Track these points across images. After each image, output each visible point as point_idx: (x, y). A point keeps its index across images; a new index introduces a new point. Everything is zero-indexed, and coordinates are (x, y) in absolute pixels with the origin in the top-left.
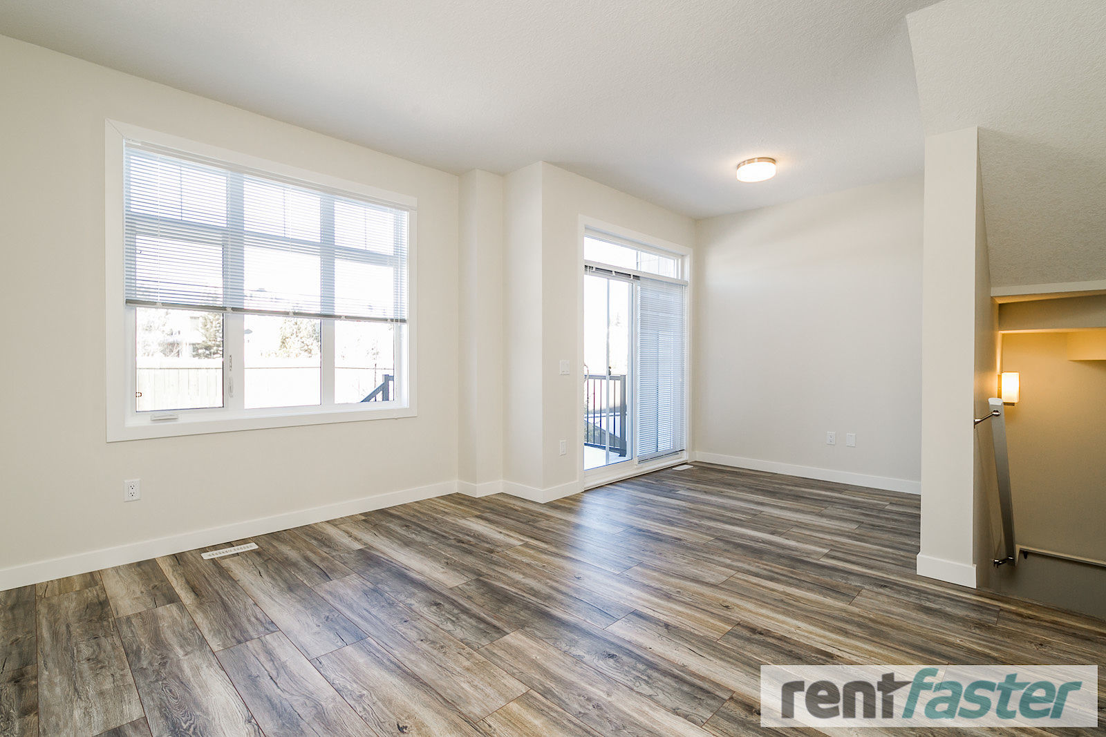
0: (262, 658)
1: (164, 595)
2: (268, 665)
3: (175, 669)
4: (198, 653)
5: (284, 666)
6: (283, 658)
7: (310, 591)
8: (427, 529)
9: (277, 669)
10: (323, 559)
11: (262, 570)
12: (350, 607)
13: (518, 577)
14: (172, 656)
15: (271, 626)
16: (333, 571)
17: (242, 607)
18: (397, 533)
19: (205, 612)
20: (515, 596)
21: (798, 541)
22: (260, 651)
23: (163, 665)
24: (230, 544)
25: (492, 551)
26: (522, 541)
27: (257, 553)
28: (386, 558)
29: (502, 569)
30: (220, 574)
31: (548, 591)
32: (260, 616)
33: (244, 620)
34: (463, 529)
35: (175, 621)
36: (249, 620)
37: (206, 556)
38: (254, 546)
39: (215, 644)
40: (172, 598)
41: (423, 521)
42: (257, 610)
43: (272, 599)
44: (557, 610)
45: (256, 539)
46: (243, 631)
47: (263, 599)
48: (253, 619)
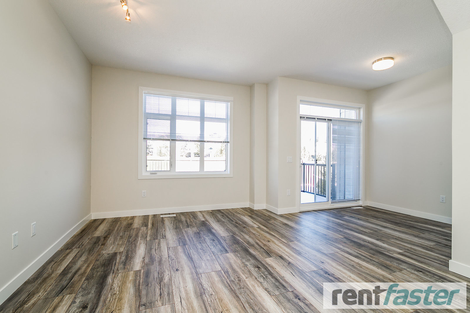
0: (157, 244)
1: (145, 224)
2: (157, 246)
3: (136, 243)
4: (143, 240)
5: (160, 247)
6: (161, 245)
7: (181, 230)
8: (228, 217)
9: (158, 248)
10: (191, 222)
11: (172, 222)
12: (188, 236)
13: (247, 237)
14: (137, 239)
15: (164, 237)
16: (191, 225)
17: (161, 231)
18: (218, 217)
19: (151, 230)
20: (240, 243)
21: (389, 245)
22: (157, 243)
23: (134, 241)
24: (169, 214)
25: (244, 227)
26: (258, 226)
27: (175, 217)
28: (209, 224)
29: (244, 234)
30: (162, 221)
31: (254, 243)
32: (164, 234)
33: (159, 234)
34: (241, 219)
35: (143, 231)
36: (160, 234)
37: (161, 216)
38: (175, 215)
39: (148, 239)
40: (146, 226)
41: (229, 215)
42: (164, 232)
43: (170, 230)
44: (252, 250)
45: (176, 214)
46: (157, 237)
47: (168, 229)
48: (161, 234)
